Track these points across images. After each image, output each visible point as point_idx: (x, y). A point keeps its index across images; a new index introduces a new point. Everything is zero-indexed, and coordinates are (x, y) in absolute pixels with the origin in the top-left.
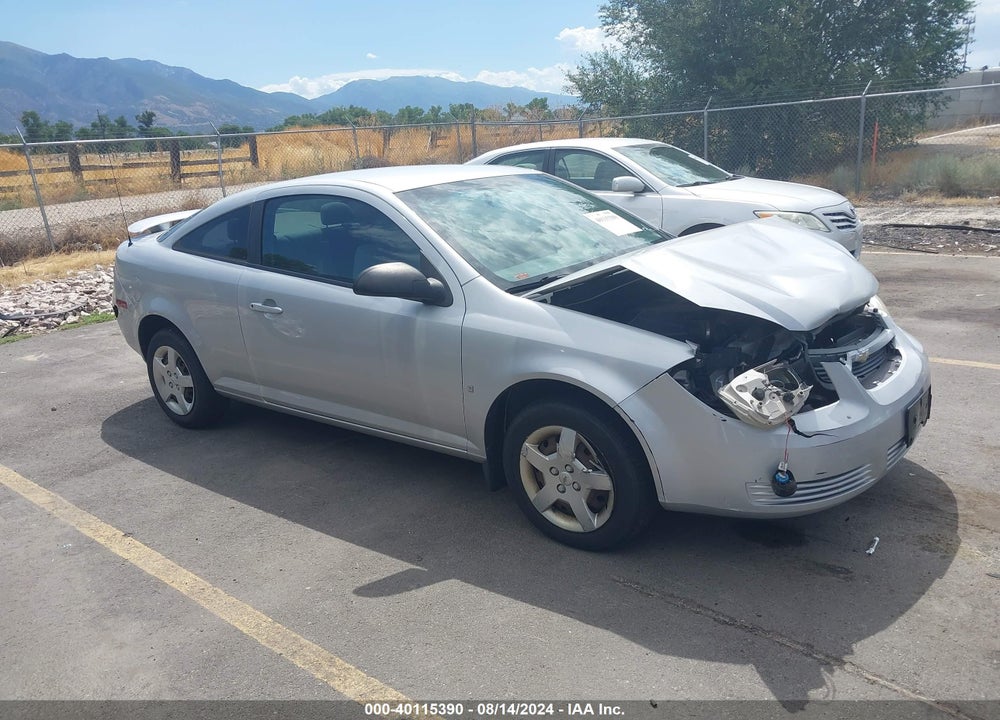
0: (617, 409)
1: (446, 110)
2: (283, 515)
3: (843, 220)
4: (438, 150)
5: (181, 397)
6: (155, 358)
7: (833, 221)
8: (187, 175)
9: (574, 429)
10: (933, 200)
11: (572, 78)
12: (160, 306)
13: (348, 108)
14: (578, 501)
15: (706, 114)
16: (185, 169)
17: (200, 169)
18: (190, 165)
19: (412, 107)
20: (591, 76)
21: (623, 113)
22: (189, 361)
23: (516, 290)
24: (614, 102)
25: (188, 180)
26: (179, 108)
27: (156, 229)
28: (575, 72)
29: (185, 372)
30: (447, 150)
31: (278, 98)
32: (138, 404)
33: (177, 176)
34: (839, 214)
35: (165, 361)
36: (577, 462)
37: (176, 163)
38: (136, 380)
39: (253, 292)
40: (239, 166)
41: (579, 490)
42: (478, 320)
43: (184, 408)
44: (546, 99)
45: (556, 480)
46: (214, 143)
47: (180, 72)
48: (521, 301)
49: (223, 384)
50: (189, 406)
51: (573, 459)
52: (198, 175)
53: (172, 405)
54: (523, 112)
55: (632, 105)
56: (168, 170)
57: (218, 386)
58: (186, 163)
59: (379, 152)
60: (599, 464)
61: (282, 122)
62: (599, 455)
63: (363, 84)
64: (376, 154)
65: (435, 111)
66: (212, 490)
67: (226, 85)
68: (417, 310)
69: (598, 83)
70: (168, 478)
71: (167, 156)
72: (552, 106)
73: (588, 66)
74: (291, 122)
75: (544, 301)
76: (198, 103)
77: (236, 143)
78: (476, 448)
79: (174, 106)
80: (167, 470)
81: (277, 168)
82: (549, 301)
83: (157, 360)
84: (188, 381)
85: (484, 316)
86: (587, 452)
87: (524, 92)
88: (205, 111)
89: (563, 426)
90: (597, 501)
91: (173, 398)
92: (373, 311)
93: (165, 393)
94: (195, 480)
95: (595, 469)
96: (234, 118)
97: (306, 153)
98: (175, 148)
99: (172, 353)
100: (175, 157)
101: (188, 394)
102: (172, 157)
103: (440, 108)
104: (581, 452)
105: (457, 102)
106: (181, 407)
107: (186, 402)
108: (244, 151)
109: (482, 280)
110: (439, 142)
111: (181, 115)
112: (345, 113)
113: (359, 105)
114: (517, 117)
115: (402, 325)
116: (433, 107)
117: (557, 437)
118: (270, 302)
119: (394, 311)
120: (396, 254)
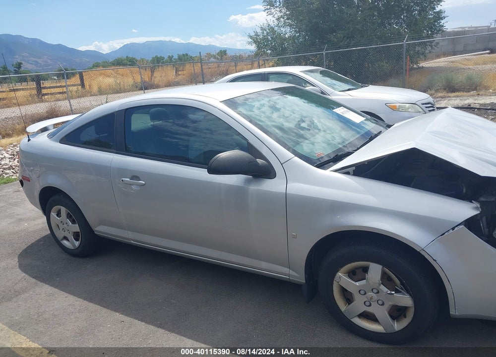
0: (423, 253)
1: (176, 57)
2: (159, 326)
3: (430, 107)
4: (180, 77)
5: (71, 238)
6: (52, 213)
7: (426, 107)
8: (46, 94)
9: (380, 264)
10: (443, 94)
11: (251, 37)
12: (54, 181)
13: (125, 57)
14: (381, 312)
15: (324, 54)
16: (44, 91)
17: (53, 91)
18: (47, 89)
19: (159, 56)
20: (261, 37)
21: (278, 55)
22: (76, 214)
23: (322, 165)
24: (273, 49)
25: (46, 97)
26: (35, 59)
27: (45, 129)
28: (253, 34)
29: (73, 222)
30: (185, 77)
31: (88, 53)
32: (39, 240)
33: (40, 95)
34: (428, 103)
35: (59, 214)
36: (383, 288)
37: (39, 88)
38: (36, 222)
39: (122, 171)
40: (75, 88)
41: (383, 304)
42: (297, 188)
43: (74, 245)
44: (226, 51)
45: (364, 298)
46: (55, 77)
47: (35, 41)
48: (328, 173)
49: (101, 229)
50: (77, 244)
51: (380, 285)
52: (52, 94)
53: (65, 242)
54: (214, 57)
55: (284, 51)
56: (35, 92)
57: (97, 231)
58: (45, 88)
59: (149, 78)
60: (402, 289)
61: (91, 66)
62: (402, 283)
63: (132, 45)
64: (147, 80)
65: (170, 58)
66: (104, 307)
67: (60, 47)
68: (248, 182)
69: (265, 39)
70: (72, 299)
71: (33, 85)
72: (229, 53)
73: (259, 31)
74: (96, 65)
75: (348, 173)
76: (45, 57)
77: (69, 76)
78: (296, 274)
79: (32, 59)
80: (70, 293)
81: (95, 89)
82: (352, 172)
83: (53, 214)
84: (76, 228)
85: (302, 185)
86: (390, 279)
87: (214, 47)
88: (49, 61)
89: (372, 262)
90: (397, 312)
91: (65, 238)
92: (215, 183)
93: (59, 234)
94: (91, 300)
95: (397, 291)
96: (65, 64)
97: (109, 81)
98: (38, 80)
99: (64, 210)
100: (38, 84)
101: (76, 236)
102: (37, 85)
103: (173, 56)
104: (386, 279)
105: (181, 53)
106: (71, 244)
107: (74, 240)
108: (76, 80)
109: (297, 159)
110: (180, 73)
111: (36, 63)
112: (124, 60)
113: (131, 56)
114: (212, 59)
115: (238, 193)
116: (169, 56)
117: (365, 270)
118: (135, 177)
119: (231, 183)
120: (176, 136)
